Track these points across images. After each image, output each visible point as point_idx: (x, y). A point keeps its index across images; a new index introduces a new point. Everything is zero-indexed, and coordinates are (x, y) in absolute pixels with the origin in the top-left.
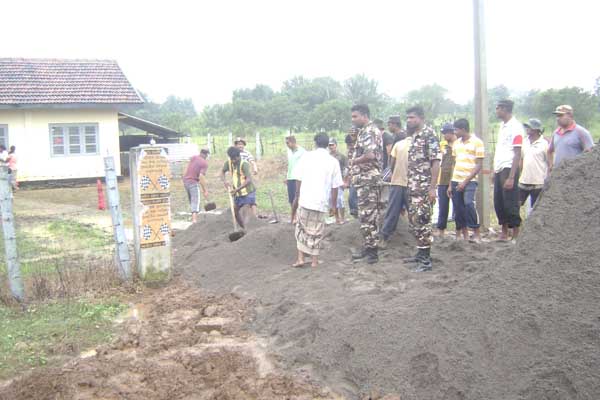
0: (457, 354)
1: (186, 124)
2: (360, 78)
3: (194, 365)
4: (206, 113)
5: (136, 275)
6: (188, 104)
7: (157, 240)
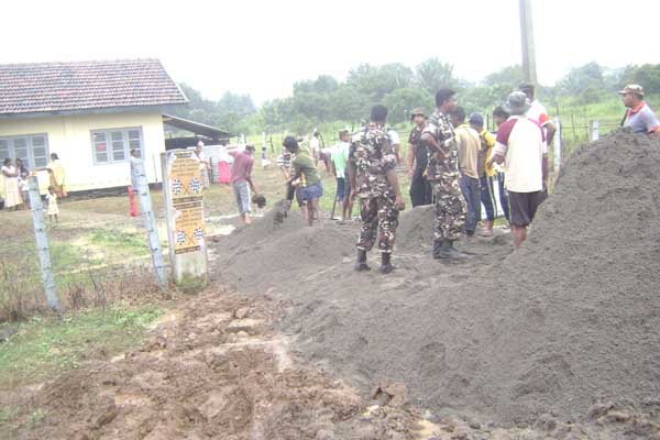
0: (463, 342)
1: (245, 122)
2: (434, 62)
3: (218, 364)
4: (265, 109)
5: (173, 281)
6: (246, 101)
7: (192, 245)
